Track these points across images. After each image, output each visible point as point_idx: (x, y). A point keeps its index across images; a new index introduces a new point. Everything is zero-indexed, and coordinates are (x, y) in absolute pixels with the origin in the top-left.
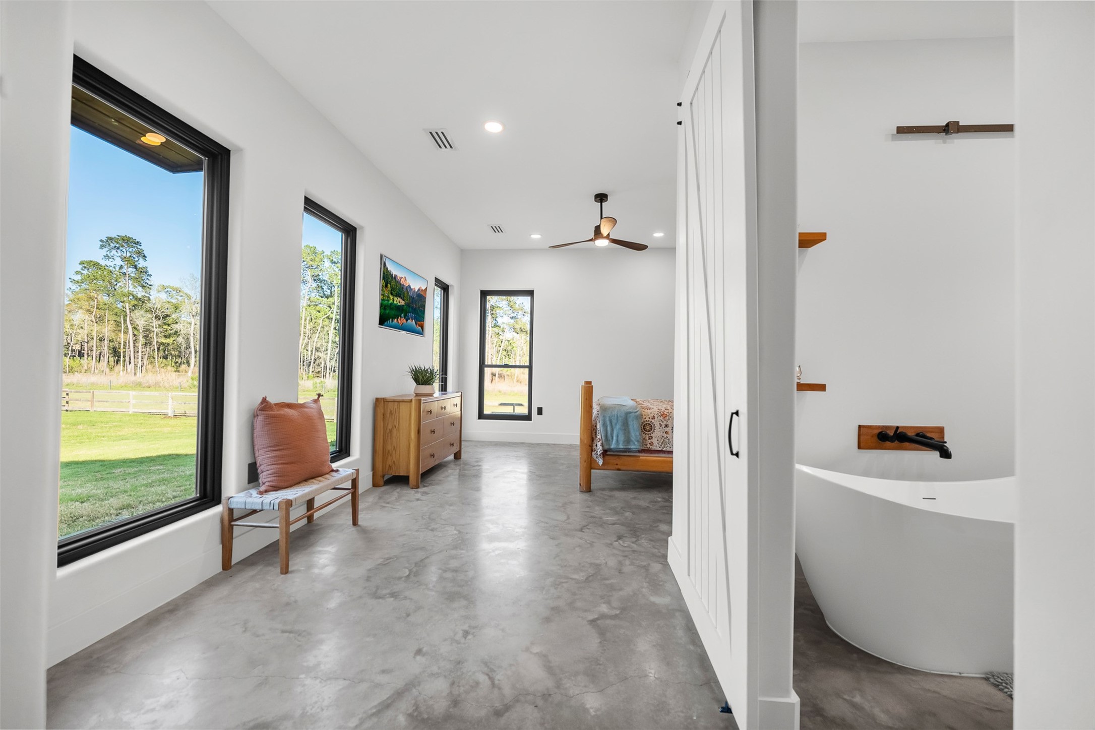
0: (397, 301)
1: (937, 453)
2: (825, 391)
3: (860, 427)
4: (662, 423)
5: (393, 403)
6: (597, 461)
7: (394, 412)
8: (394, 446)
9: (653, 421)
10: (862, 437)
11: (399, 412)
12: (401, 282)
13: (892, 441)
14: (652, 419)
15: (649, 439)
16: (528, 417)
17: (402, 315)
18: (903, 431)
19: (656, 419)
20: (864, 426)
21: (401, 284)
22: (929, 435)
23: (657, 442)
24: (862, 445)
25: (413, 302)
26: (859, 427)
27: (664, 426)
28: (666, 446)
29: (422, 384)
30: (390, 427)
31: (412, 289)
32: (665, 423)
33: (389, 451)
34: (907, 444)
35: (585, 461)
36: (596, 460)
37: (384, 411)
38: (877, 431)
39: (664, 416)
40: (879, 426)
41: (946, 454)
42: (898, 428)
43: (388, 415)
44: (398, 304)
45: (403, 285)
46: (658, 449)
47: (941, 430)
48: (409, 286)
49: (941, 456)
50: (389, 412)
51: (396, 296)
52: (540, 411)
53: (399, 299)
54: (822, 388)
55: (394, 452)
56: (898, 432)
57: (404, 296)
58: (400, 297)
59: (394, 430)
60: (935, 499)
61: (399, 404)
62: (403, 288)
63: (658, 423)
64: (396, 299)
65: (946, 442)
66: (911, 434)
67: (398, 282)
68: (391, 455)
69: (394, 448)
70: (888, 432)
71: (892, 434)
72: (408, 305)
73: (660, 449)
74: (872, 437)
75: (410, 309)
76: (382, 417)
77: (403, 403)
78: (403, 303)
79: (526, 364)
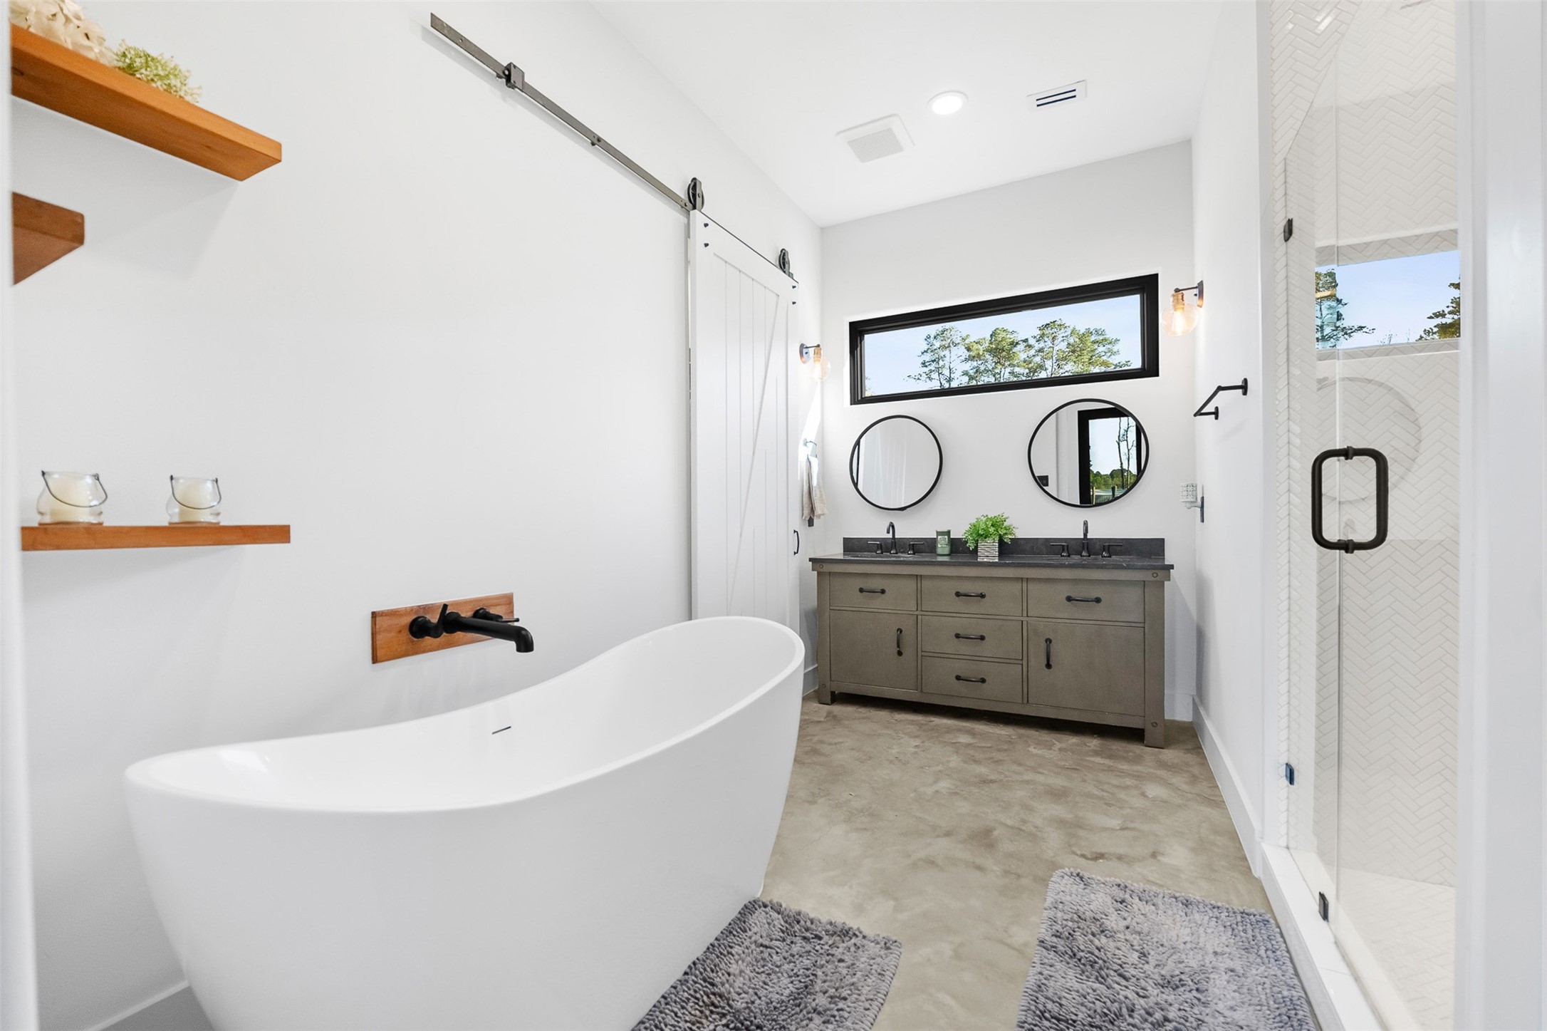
1: (512, 645)
2: (289, 542)
3: (374, 615)
10: (378, 637)
13: (437, 636)
18: (454, 611)
20: (383, 614)
22: (493, 611)
24: (379, 653)
26: (372, 617)
34: (459, 635)
38: (408, 620)
40: (412, 609)
41: (524, 643)
42: (445, 606)
47: (508, 600)
49: (519, 650)
54: (280, 534)
56: (447, 612)
60: (510, 727)
65: (517, 620)
66: (466, 613)
70: (428, 617)
71: (434, 618)
74: (400, 632)
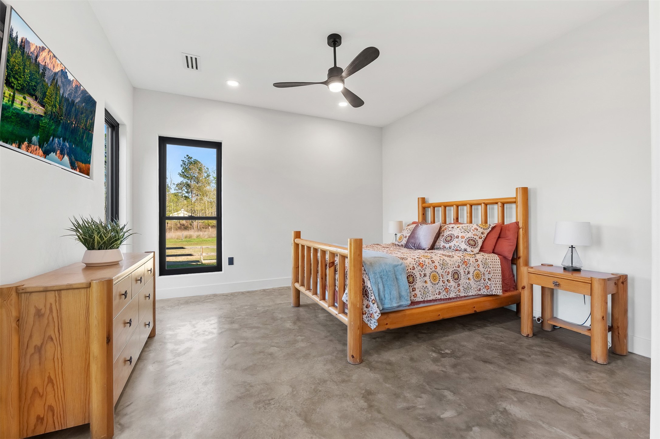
0: (22, 103)
4: (421, 273)
5: (43, 294)
6: (369, 325)
7: (48, 311)
8: (49, 378)
9: (414, 271)
11: (59, 311)
12: (40, 59)
14: (413, 269)
15: (413, 291)
16: (218, 268)
17: (35, 139)
19: (416, 269)
21: (38, 65)
23: (420, 293)
25: (68, 113)
27: (423, 276)
28: (426, 296)
29: (99, 249)
30: (36, 341)
31: (70, 82)
32: (423, 272)
33: (36, 388)
35: (358, 329)
36: (367, 324)
37: (19, 312)
39: (422, 265)
43: (31, 319)
44: (26, 110)
45: (45, 68)
46: (421, 300)
48: (64, 73)
50: (32, 311)
51: (22, 90)
52: (231, 261)
53: (29, 100)
55: (49, 388)
57: (44, 95)
58: (31, 95)
59: (50, 349)
61: (60, 297)
62: (43, 75)
63: (418, 273)
64: (19, 97)
67: (29, 57)
68: (41, 396)
69: (50, 380)
72: (54, 118)
73: (422, 300)
75: (60, 129)
76: (14, 325)
77: (71, 291)
78: (38, 110)
79: (213, 216)
